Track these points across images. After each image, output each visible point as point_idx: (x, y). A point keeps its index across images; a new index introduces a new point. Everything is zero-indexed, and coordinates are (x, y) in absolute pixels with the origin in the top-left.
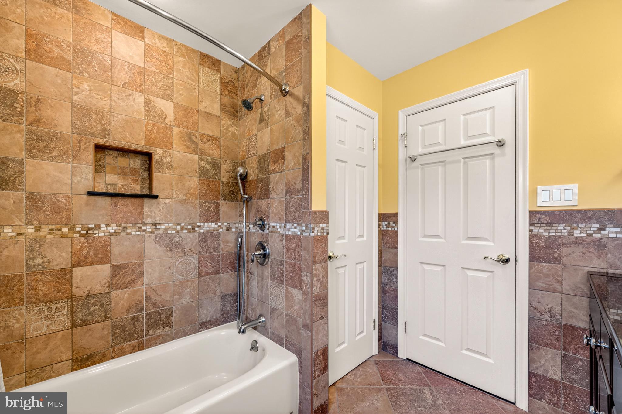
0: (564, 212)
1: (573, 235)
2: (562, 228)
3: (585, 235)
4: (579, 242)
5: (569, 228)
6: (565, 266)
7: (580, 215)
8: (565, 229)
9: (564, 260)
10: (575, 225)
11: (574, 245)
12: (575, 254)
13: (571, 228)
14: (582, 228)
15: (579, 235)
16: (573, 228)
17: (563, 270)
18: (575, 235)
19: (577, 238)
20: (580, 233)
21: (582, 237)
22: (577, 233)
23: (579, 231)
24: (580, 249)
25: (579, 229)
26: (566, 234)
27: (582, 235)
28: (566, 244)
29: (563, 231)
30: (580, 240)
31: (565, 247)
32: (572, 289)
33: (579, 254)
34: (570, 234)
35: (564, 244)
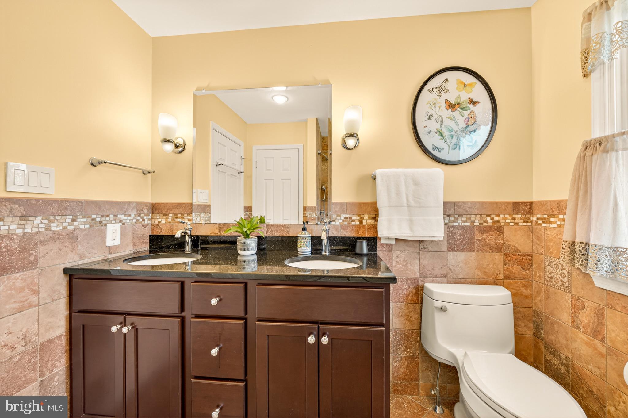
0: (41, 201)
1: (50, 230)
2: (39, 222)
3: (61, 228)
4: (56, 237)
5: (46, 221)
6: (42, 270)
7: (57, 205)
8: (42, 223)
9: (41, 262)
10: (52, 218)
11: (51, 241)
12: (53, 252)
13: (48, 221)
14: (59, 220)
15: (56, 229)
16: (50, 222)
17: (40, 275)
18: (53, 229)
19: (54, 231)
20: (57, 226)
21: (58, 231)
22: (54, 227)
23: (55, 225)
24: (57, 244)
25: (56, 221)
26: (44, 229)
27: (58, 229)
28: (44, 241)
29: (40, 226)
30: (57, 234)
31: (42, 245)
32: (49, 295)
33: (56, 251)
34: (48, 229)
35: (41, 242)
